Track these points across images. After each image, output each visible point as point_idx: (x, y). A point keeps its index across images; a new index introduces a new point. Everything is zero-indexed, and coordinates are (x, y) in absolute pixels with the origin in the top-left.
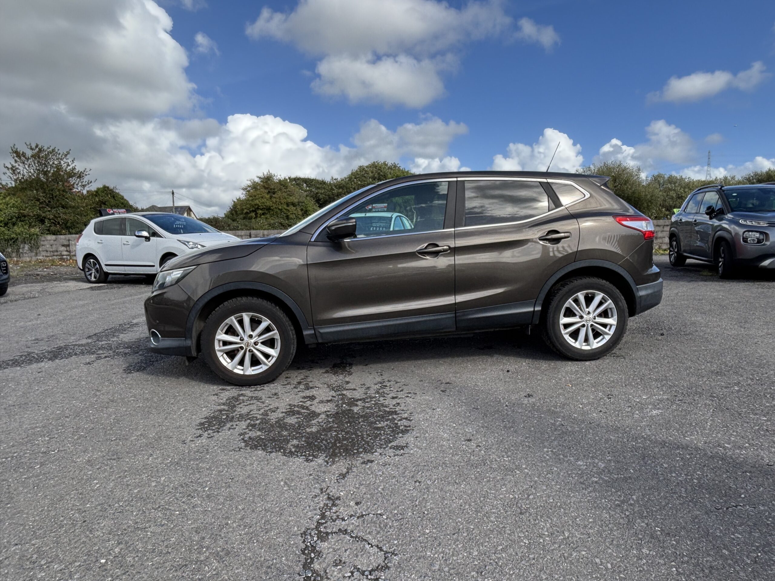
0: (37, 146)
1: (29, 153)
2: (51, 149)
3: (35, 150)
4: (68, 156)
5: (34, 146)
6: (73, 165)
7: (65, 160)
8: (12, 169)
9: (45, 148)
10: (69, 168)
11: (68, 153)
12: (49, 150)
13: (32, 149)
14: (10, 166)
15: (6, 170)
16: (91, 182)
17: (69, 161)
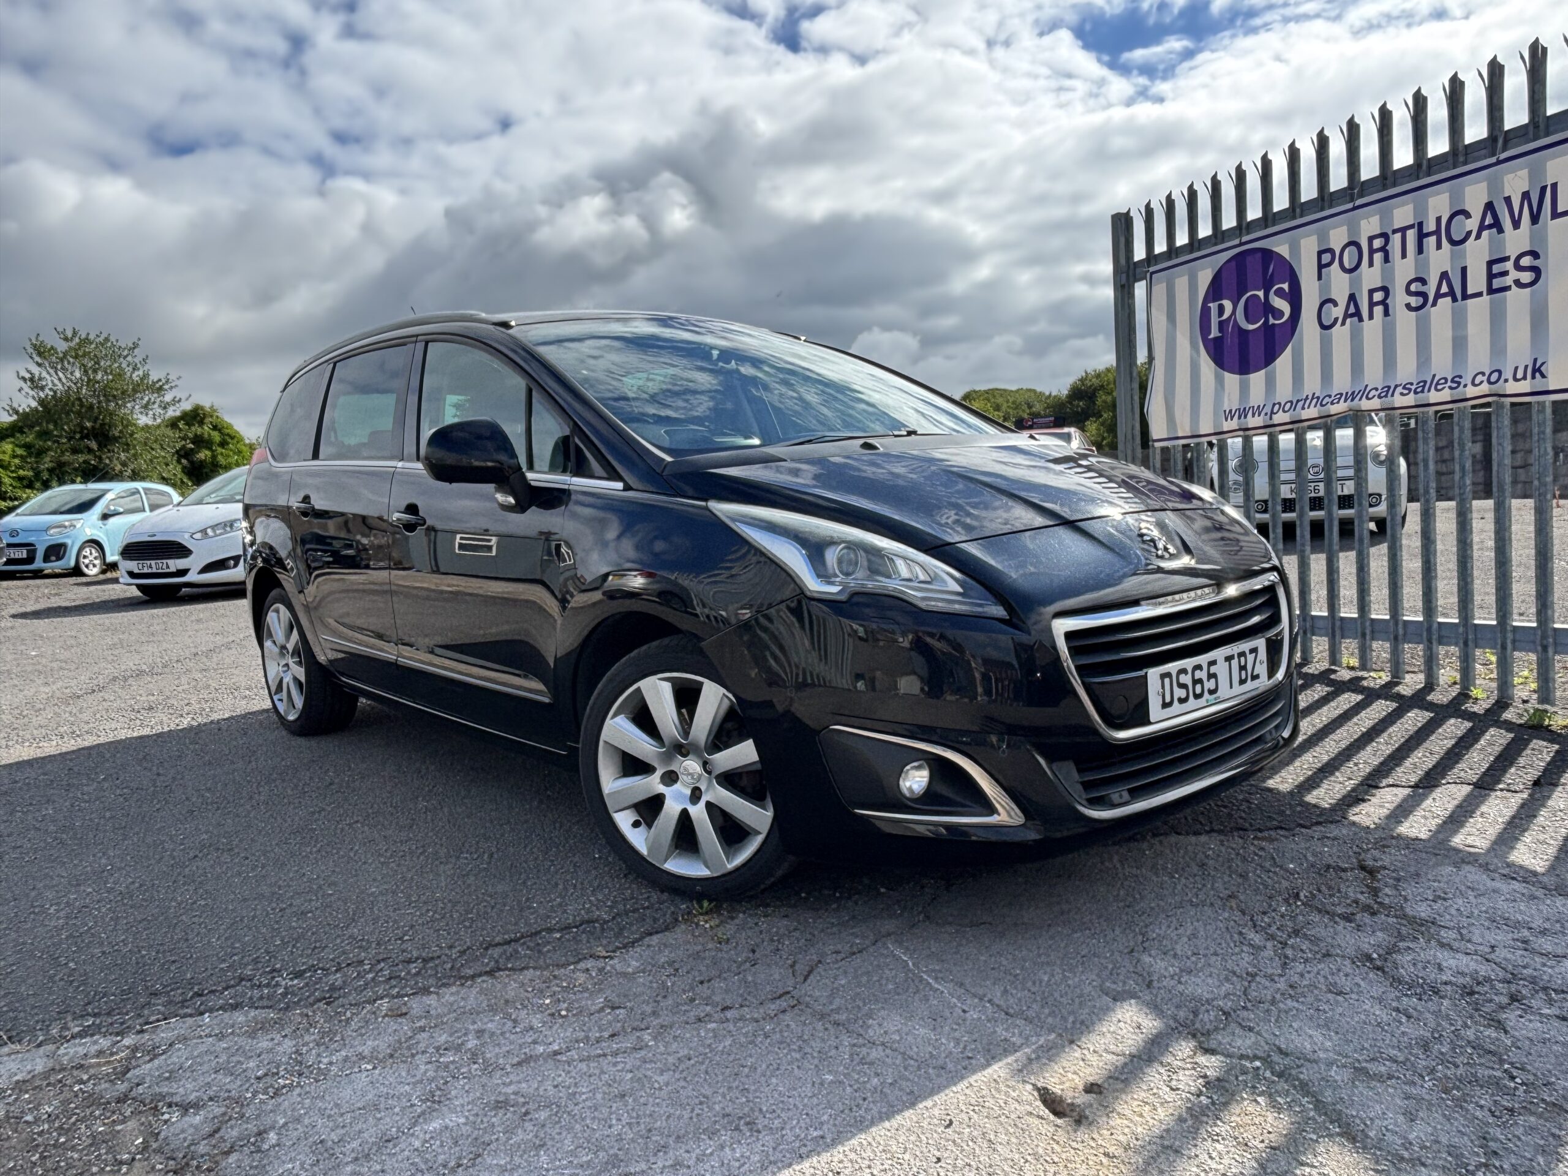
0: (75, 333)
1: (62, 346)
2: (101, 339)
3: (72, 340)
4: (136, 351)
5: (69, 334)
6: (146, 368)
7: (129, 358)
8: (32, 380)
9: (92, 337)
10: (137, 373)
11: (135, 346)
12: (98, 340)
13: (66, 339)
14: (27, 376)
15: (22, 384)
16: (180, 401)
17: (137, 360)
